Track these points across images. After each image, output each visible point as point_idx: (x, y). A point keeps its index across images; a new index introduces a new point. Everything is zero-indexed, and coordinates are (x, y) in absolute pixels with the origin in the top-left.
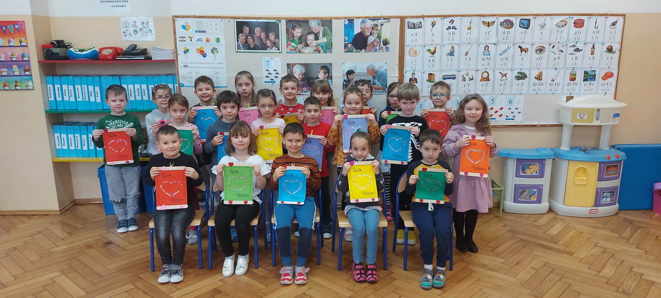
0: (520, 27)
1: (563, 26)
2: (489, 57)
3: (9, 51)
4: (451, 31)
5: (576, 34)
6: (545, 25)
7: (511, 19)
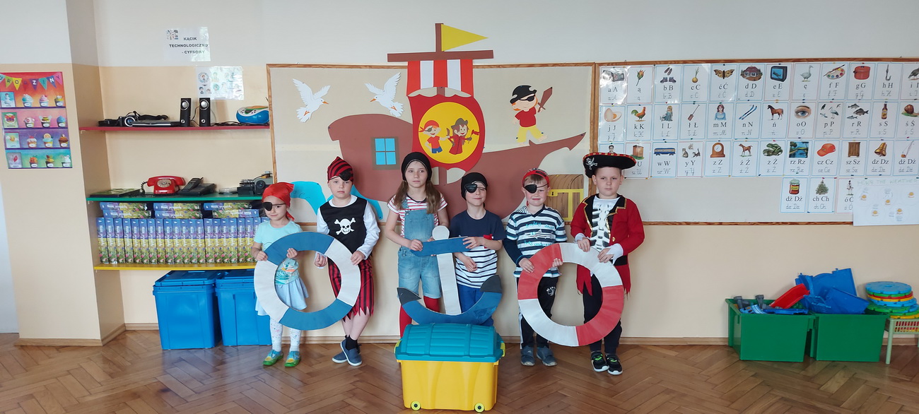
0: (772, 78)
1: (837, 76)
2: (724, 122)
3: (40, 115)
4: (668, 84)
5: (857, 88)
6: (810, 75)
7: (758, 66)
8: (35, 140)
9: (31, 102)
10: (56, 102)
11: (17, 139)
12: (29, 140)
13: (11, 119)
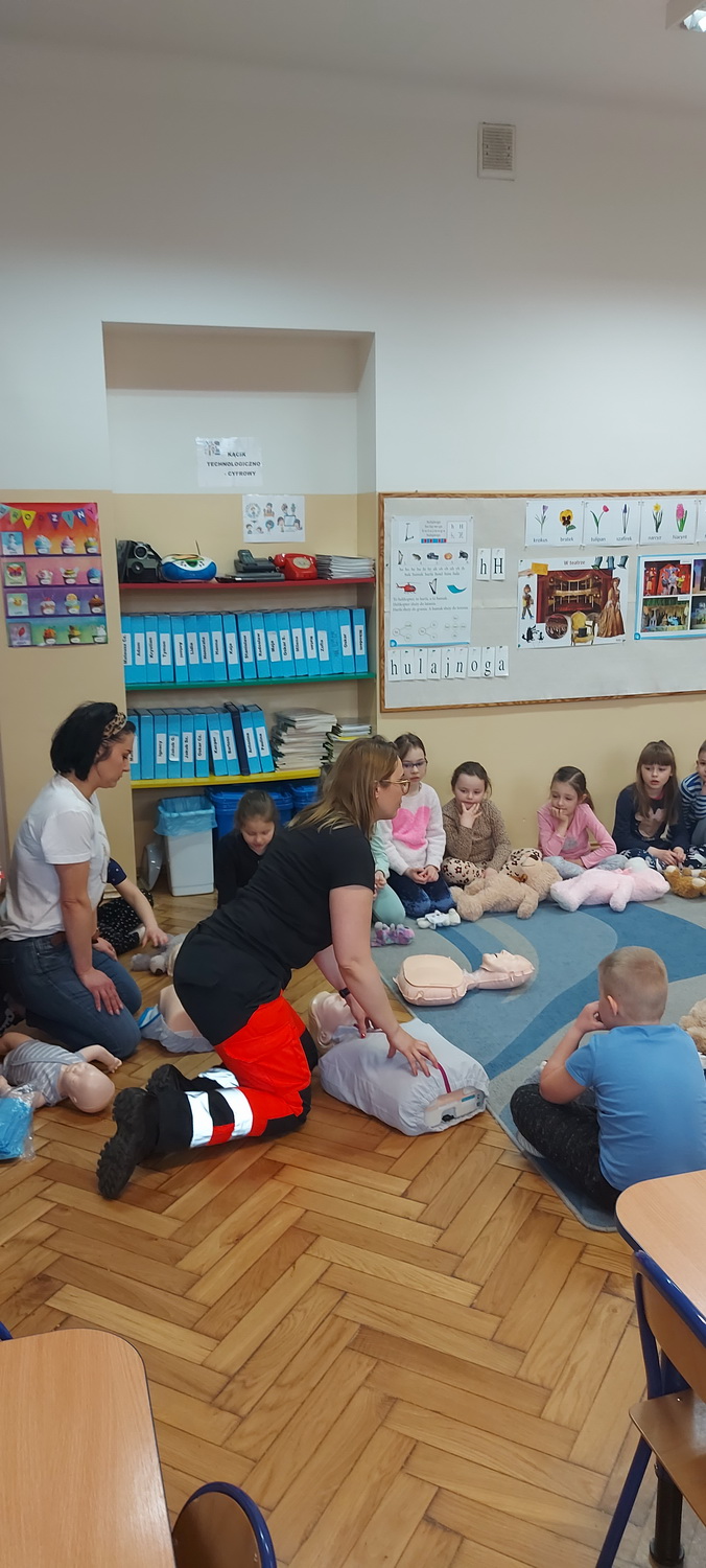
3: (62, 566)
8: (53, 603)
9: (49, 546)
10: (87, 547)
11: (25, 602)
12: (43, 604)
13: (15, 573)
